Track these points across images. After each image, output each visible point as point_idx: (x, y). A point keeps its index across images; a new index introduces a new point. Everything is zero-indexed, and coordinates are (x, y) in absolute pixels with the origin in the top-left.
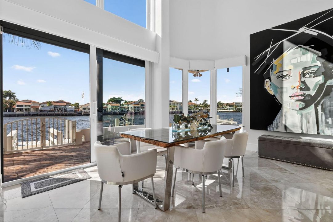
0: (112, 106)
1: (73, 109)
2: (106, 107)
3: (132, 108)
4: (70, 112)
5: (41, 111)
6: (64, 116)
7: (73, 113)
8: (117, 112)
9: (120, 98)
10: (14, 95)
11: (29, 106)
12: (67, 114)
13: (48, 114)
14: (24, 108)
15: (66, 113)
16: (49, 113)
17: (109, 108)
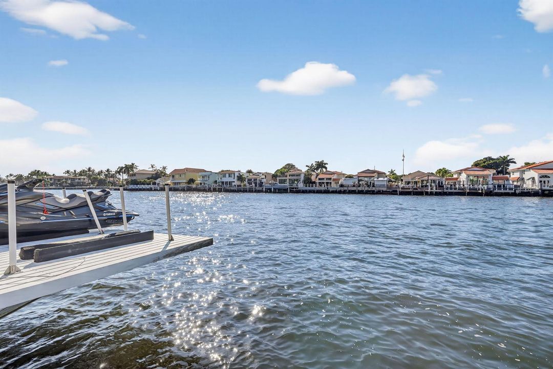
0: (468, 176)
1: (385, 183)
2: (457, 179)
3: (533, 178)
4: (380, 187)
5: (342, 186)
6: (370, 194)
7: (385, 189)
8: (479, 189)
9: (505, 158)
10: (326, 166)
11: (330, 179)
12: (374, 191)
13: (349, 191)
14: (325, 181)
15: (374, 189)
16: (350, 189)
17: (462, 180)
